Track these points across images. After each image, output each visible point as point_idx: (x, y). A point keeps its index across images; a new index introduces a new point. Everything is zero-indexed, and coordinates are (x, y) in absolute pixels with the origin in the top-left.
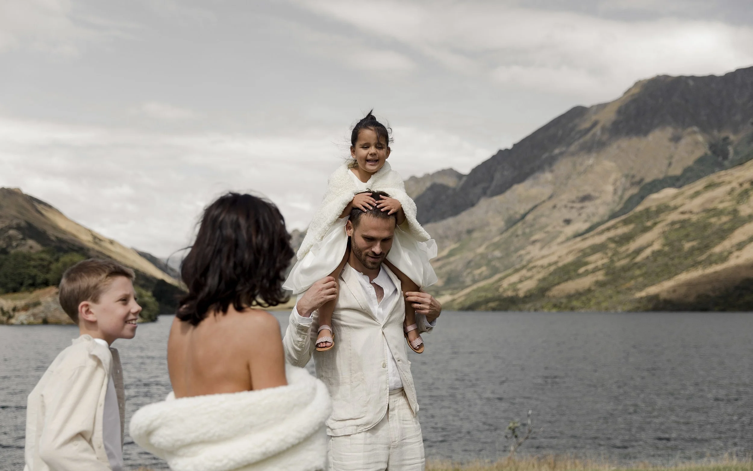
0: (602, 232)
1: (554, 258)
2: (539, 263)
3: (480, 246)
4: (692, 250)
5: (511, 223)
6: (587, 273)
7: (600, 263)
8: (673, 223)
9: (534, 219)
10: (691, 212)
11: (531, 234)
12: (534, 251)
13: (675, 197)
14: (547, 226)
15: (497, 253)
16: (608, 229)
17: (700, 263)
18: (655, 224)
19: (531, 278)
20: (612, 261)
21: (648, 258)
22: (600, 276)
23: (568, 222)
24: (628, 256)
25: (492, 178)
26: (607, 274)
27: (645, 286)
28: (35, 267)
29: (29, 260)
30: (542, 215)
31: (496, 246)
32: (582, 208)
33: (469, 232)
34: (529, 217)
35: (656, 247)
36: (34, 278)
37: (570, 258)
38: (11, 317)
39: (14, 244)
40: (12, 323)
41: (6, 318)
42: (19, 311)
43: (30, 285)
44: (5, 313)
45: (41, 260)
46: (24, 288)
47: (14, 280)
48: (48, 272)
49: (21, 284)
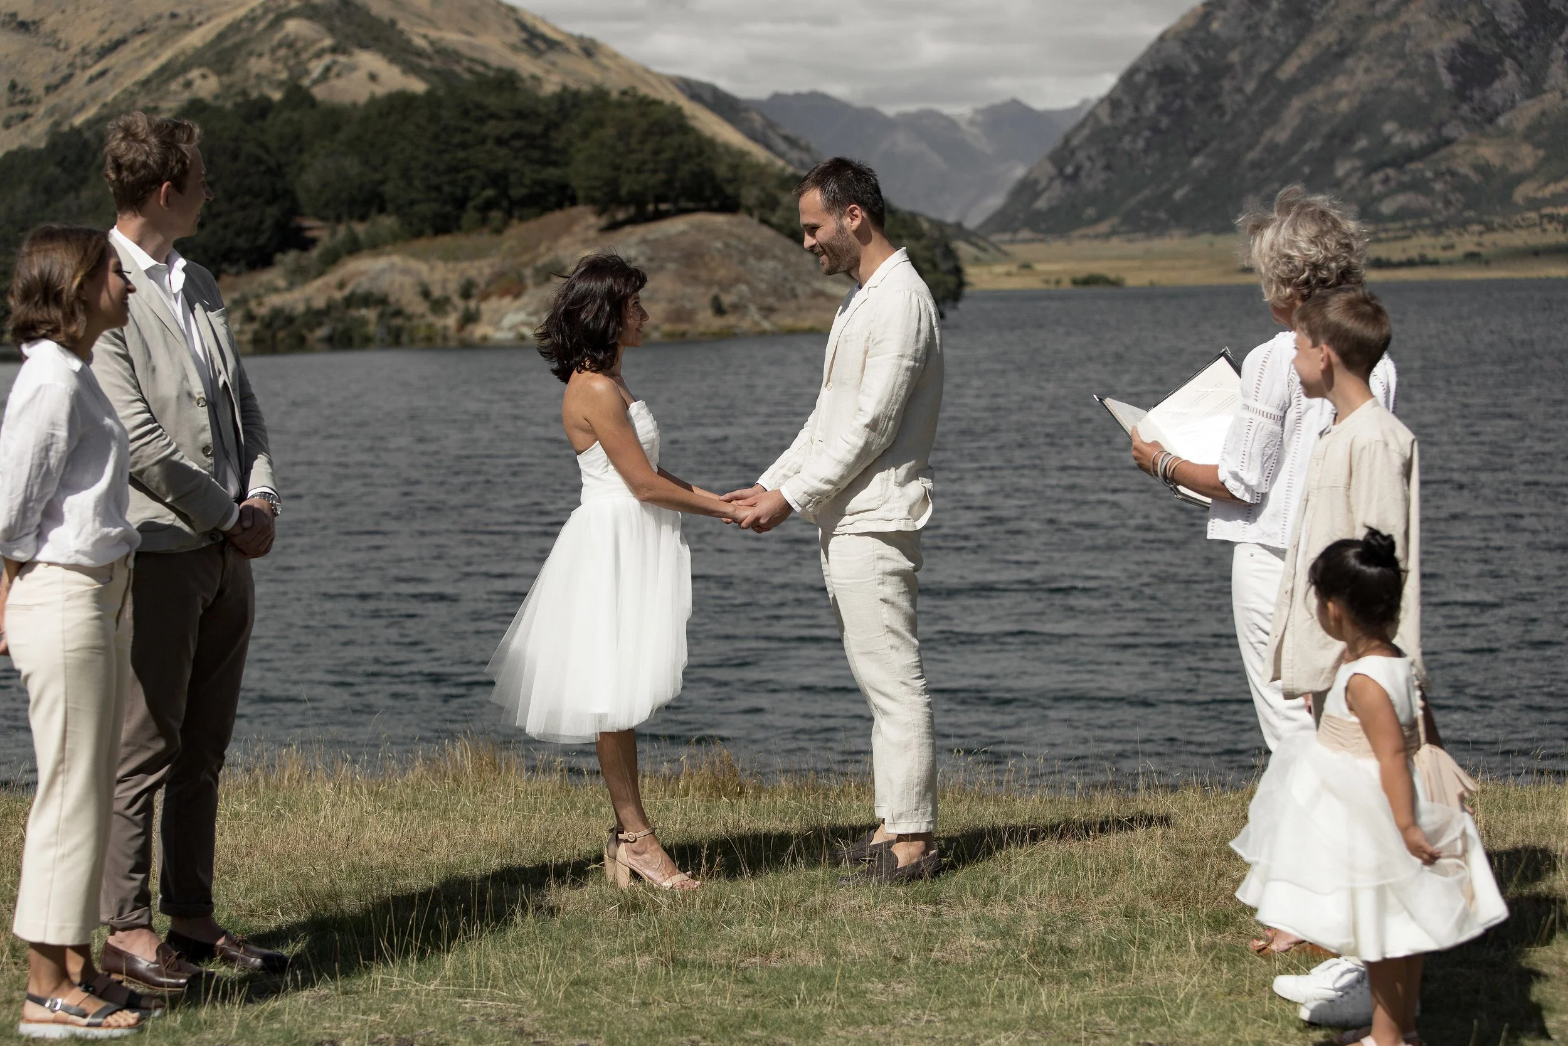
28: (500, 142)
29: (481, 121)
36: (498, 180)
38: (470, 318)
39: (316, 68)
40: (485, 338)
41: (451, 320)
42: (485, 296)
43: (488, 206)
44: (439, 305)
45: (520, 115)
46: (470, 215)
47: (438, 189)
48: (550, 157)
49: (461, 203)
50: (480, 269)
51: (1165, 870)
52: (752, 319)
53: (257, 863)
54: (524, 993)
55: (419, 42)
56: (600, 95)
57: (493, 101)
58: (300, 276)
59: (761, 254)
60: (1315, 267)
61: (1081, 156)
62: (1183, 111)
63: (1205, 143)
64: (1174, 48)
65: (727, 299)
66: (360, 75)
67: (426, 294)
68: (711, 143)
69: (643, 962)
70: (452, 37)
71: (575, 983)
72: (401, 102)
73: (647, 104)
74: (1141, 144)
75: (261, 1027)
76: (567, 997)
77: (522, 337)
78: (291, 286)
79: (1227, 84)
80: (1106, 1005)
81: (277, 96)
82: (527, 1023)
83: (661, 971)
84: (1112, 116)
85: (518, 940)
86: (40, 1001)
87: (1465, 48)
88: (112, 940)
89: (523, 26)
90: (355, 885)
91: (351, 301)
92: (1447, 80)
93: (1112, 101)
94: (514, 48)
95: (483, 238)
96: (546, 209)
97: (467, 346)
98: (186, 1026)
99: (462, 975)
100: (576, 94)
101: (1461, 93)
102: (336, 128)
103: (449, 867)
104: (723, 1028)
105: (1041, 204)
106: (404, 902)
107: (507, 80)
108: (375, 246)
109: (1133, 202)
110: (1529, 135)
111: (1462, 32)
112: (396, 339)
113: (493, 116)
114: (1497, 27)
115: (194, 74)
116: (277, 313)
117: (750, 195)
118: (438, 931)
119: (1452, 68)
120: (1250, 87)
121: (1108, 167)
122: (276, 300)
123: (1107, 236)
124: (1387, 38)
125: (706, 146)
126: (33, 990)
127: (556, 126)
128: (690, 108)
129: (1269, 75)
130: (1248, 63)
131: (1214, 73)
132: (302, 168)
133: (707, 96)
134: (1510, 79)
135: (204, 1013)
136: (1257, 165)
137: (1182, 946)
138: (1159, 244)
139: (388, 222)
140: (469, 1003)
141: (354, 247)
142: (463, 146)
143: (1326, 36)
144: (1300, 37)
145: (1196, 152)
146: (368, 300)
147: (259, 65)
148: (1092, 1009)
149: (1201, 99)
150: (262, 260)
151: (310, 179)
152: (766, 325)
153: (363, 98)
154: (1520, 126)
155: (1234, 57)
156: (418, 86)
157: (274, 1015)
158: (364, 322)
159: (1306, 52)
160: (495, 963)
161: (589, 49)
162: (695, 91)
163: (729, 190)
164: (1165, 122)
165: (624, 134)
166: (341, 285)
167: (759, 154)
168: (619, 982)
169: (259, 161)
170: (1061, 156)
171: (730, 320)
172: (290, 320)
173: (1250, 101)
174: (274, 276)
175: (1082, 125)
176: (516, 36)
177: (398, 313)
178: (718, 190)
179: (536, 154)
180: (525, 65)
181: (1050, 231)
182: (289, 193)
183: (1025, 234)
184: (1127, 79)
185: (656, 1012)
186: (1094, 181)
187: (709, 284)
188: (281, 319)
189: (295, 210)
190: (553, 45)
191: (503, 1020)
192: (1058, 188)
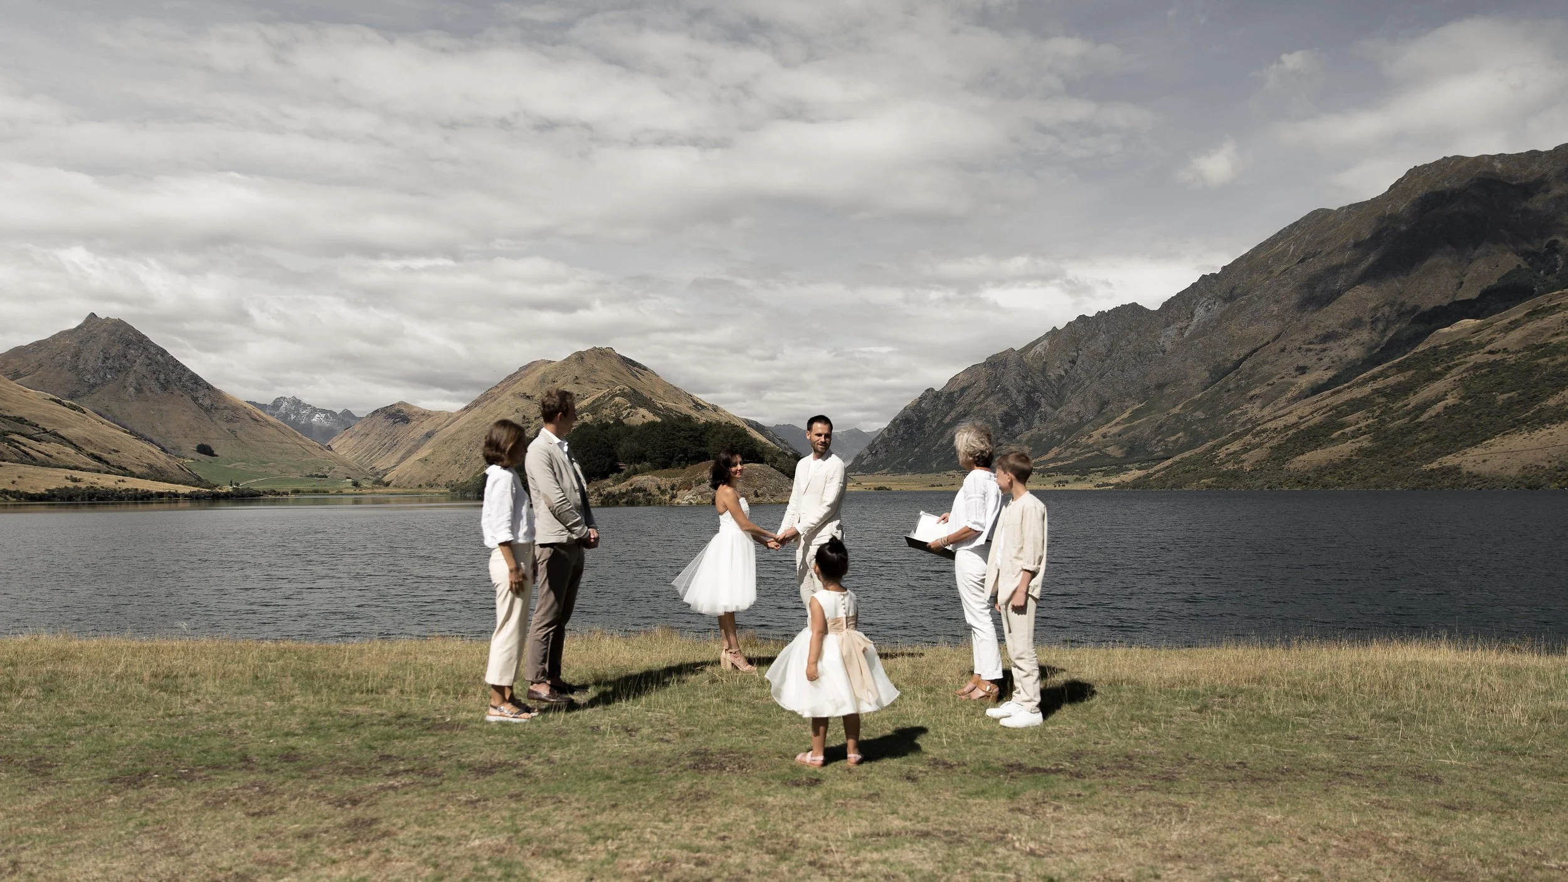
0: (1365, 382)
1: (1292, 419)
2: (1271, 425)
3: (1175, 406)
4: (1509, 405)
5: (1219, 373)
6: (1344, 438)
7: (1362, 424)
8: (1477, 367)
9: (1253, 368)
10: (1505, 350)
11: (1248, 388)
12: (1254, 410)
13: (1478, 330)
14: (1272, 375)
15: (1200, 414)
16: (1374, 378)
17: (1524, 421)
18: (1449, 369)
19: (1260, 445)
20: (1382, 422)
21: (1438, 415)
22: (1365, 442)
23: (1302, 370)
24: (1408, 413)
25: (1193, 315)
26: (1375, 439)
27: (1437, 455)
28: (685, 438)
29: (679, 431)
30: (1264, 362)
31: (1198, 405)
32: (1324, 350)
33: (1160, 387)
34: (1246, 365)
35: (1450, 400)
36: (684, 451)
37: (1318, 418)
38: (674, 497)
39: (625, 413)
40: (678, 503)
41: (667, 497)
42: (679, 490)
43: (681, 459)
44: (663, 492)
45: (692, 429)
46: (675, 463)
47: (664, 453)
48: (702, 443)
49: (671, 458)
50: (677, 481)
51: (909, 672)
52: (767, 499)
53: (577, 664)
54: (671, 711)
55: (659, 405)
56: (719, 424)
57: (683, 425)
58: (618, 481)
59: (771, 477)
60: (982, 452)
61: (877, 447)
62: (912, 433)
63: (919, 444)
64: (909, 412)
65: (759, 492)
66: (640, 416)
67: (659, 488)
68: (755, 440)
69: (715, 701)
70: (670, 404)
71: (690, 707)
72: (652, 425)
73: (734, 427)
74: (898, 444)
75: (571, 721)
76: (687, 712)
77: (691, 503)
78: (614, 485)
79: (927, 425)
80: (888, 719)
81: (612, 422)
82: (671, 721)
83: (722, 704)
84: (888, 434)
85: (671, 692)
86: (495, 708)
87: (1006, 413)
88: (531, 688)
89: (694, 401)
90: (613, 672)
91: (634, 490)
92: (1000, 424)
93: (889, 429)
94: (690, 408)
95: (678, 470)
96: (700, 461)
97: (672, 506)
98: (543, 720)
99: (649, 704)
100: (711, 423)
101: (1005, 428)
102: (631, 433)
103: (648, 667)
104: (744, 724)
105: (864, 463)
106: (628, 678)
107: (688, 418)
108: (642, 472)
109: (895, 463)
110: (1027, 443)
111: (1005, 408)
112: (648, 503)
113: (683, 430)
114: (1017, 407)
115: (585, 414)
116: (609, 493)
117: (768, 457)
118: (641, 688)
119: (1001, 420)
120: (934, 426)
121: (886, 451)
122: (609, 489)
123: (887, 474)
124: (980, 410)
125: (753, 441)
126: (493, 703)
127: (704, 433)
128: (748, 428)
129: (941, 421)
130: (933, 418)
131: (923, 420)
132: (619, 446)
133: (754, 425)
134: (1021, 424)
135: (551, 715)
136: (936, 451)
137: (915, 697)
138: (903, 477)
139: (647, 464)
140: (650, 714)
141: (636, 472)
142: (673, 440)
143: (960, 409)
144: (951, 409)
145: (916, 446)
146: (640, 490)
147: (605, 412)
148: (883, 720)
149: (918, 429)
150: (605, 476)
151: (622, 450)
152: (772, 501)
153: (640, 423)
154: (1024, 440)
155: (929, 415)
156: (659, 420)
157: (577, 717)
158: (639, 497)
159: (953, 414)
160: (661, 700)
161: (715, 409)
162: (751, 424)
163: (761, 455)
164: (906, 436)
165: (726, 437)
166: (631, 485)
167: (772, 444)
168: (707, 707)
169: (605, 443)
170: (871, 447)
171: (761, 499)
172: (614, 496)
173: (934, 430)
174: (609, 481)
175: (878, 437)
176: (691, 404)
177: (650, 494)
178: (757, 455)
179: (697, 443)
180: (694, 414)
181: (867, 472)
182: (614, 454)
183: (859, 473)
184: (894, 422)
185: (719, 718)
186: (882, 456)
187: (753, 487)
188: (611, 495)
189: (616, 460)
190: (703, 407)
191: (662, 720)
192: (870, 458)
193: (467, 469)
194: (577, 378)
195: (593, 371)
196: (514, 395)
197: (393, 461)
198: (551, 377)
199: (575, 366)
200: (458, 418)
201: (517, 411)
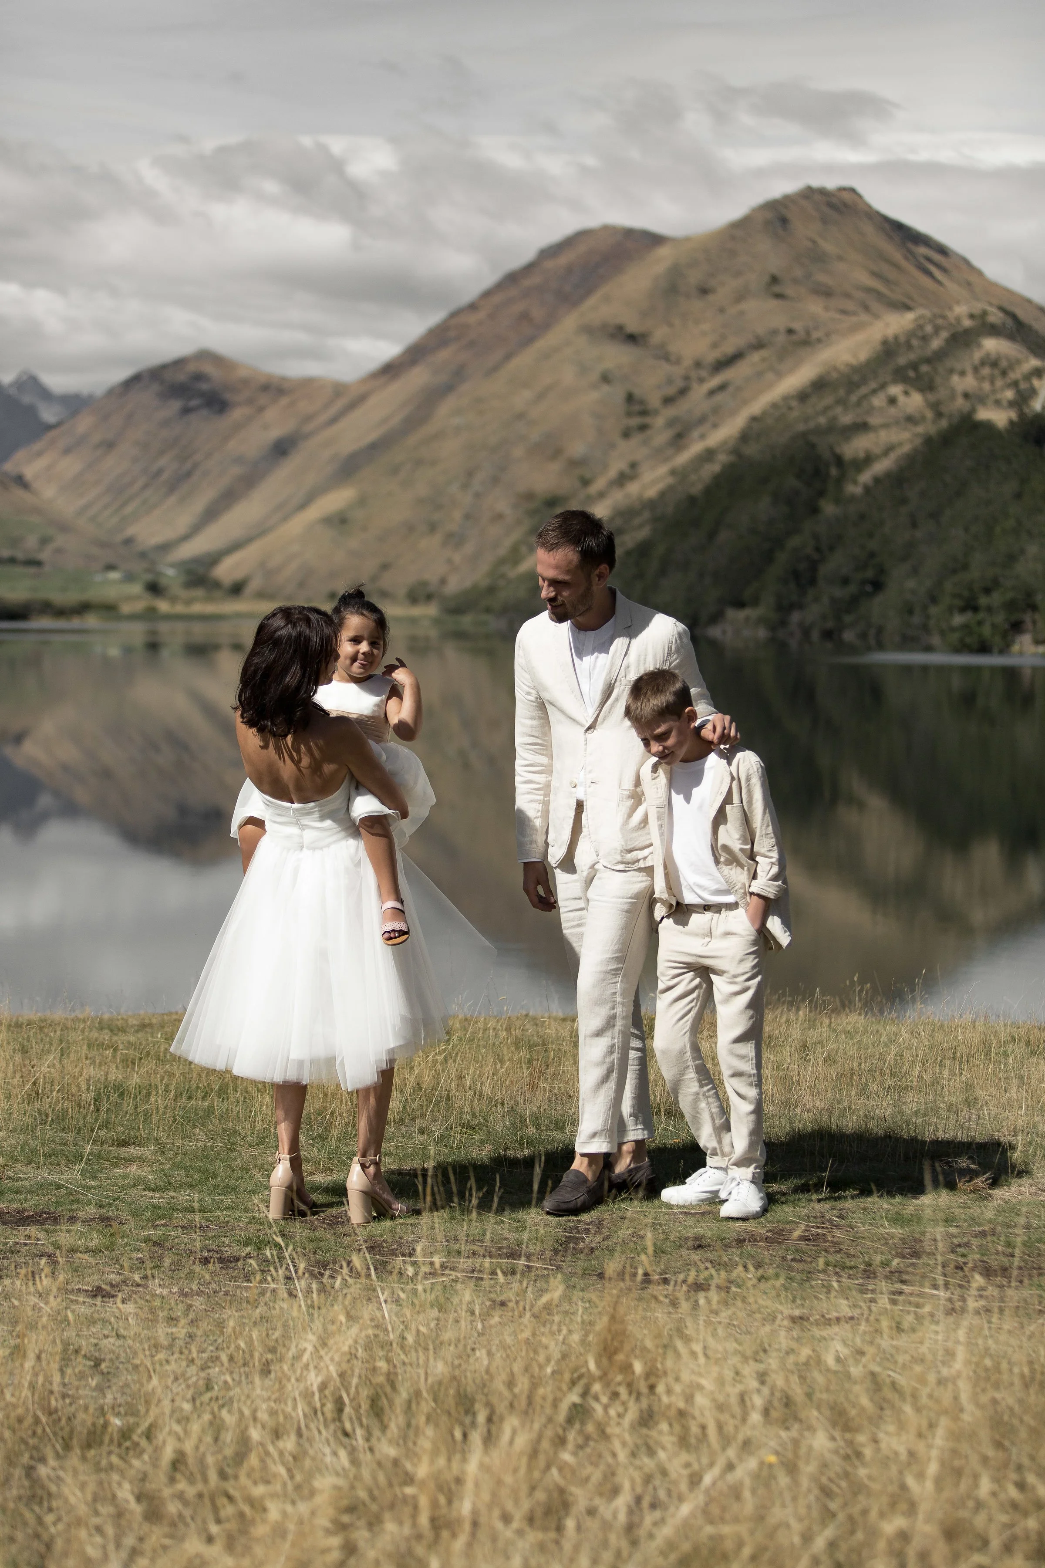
193: (469, 548)
194: (774, 280)
195: (818, 258)
196: (588, 330)
197: (184, 520)
198: (694, 277)
199: (763, 245)
200: (362, 398)
201: (606, 378)
